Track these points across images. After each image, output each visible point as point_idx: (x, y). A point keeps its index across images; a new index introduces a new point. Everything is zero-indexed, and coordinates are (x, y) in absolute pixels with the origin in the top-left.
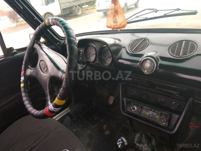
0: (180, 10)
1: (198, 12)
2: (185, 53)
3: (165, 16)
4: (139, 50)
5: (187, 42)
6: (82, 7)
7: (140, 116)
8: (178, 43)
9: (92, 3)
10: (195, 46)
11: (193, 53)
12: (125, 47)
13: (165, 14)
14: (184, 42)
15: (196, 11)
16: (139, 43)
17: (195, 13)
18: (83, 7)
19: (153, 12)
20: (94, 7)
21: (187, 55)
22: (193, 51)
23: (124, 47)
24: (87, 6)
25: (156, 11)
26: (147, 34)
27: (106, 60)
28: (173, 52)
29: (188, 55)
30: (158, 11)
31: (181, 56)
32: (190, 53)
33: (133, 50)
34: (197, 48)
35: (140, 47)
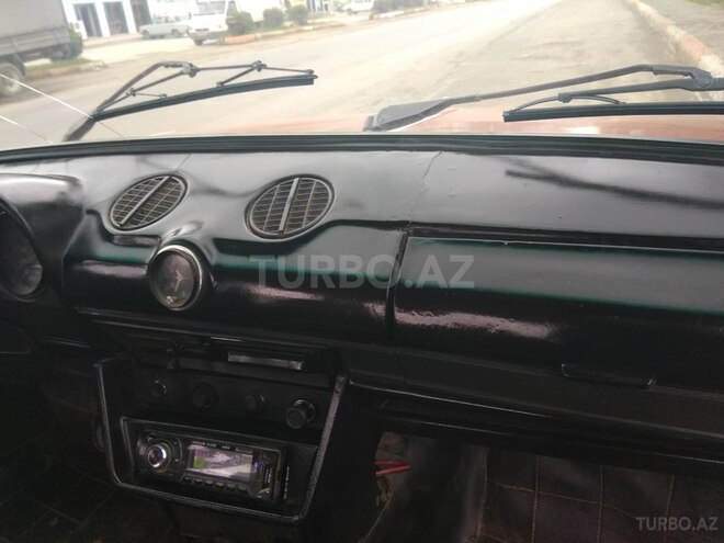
0: (264, 66)
1: (316, 77)
2: (294, 221)
3: (222, 90)
4: (148, 219)
5: (307, 179)
6: (22, 66)
7: (184, 479)
8: (278, 186)
9: (65, 53)
10: (327, 194)
11: (319, 216)
12: (97, 209)
13: (222, 83)
14: (296, 180)
15: (311, 72)
16: (151, 192)
17: (307, 79)
18: (27, 64)
19: (181, 73)
20: (74, 66)
21: (300, 225)
22: (319, 213)
23: (92, 212)
24: (46, 61)
25: (193, 71)
26: (183, 156)
27: (27, 272)
28: (259, 220)
29: (307, 226)
30: (197, 70)
31: (282, 232)
32: (310, 219)
33: (122, 222)
34: (333, 200)
35: (151, 207)
